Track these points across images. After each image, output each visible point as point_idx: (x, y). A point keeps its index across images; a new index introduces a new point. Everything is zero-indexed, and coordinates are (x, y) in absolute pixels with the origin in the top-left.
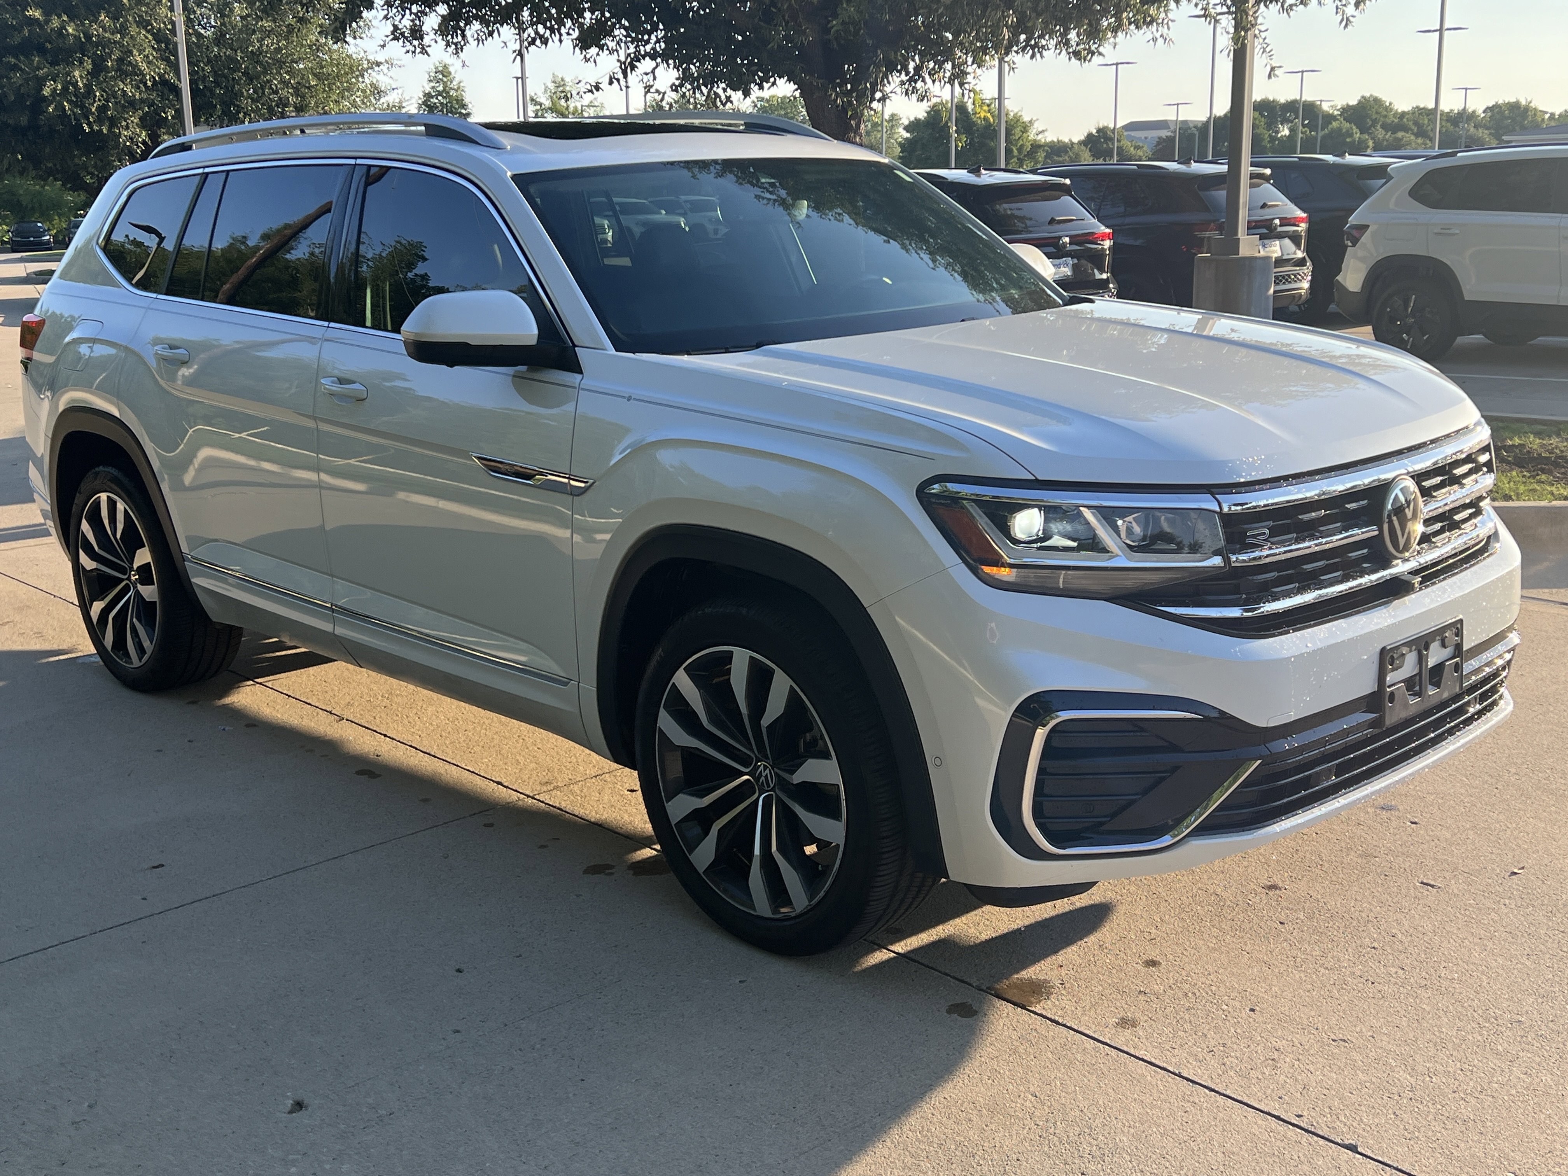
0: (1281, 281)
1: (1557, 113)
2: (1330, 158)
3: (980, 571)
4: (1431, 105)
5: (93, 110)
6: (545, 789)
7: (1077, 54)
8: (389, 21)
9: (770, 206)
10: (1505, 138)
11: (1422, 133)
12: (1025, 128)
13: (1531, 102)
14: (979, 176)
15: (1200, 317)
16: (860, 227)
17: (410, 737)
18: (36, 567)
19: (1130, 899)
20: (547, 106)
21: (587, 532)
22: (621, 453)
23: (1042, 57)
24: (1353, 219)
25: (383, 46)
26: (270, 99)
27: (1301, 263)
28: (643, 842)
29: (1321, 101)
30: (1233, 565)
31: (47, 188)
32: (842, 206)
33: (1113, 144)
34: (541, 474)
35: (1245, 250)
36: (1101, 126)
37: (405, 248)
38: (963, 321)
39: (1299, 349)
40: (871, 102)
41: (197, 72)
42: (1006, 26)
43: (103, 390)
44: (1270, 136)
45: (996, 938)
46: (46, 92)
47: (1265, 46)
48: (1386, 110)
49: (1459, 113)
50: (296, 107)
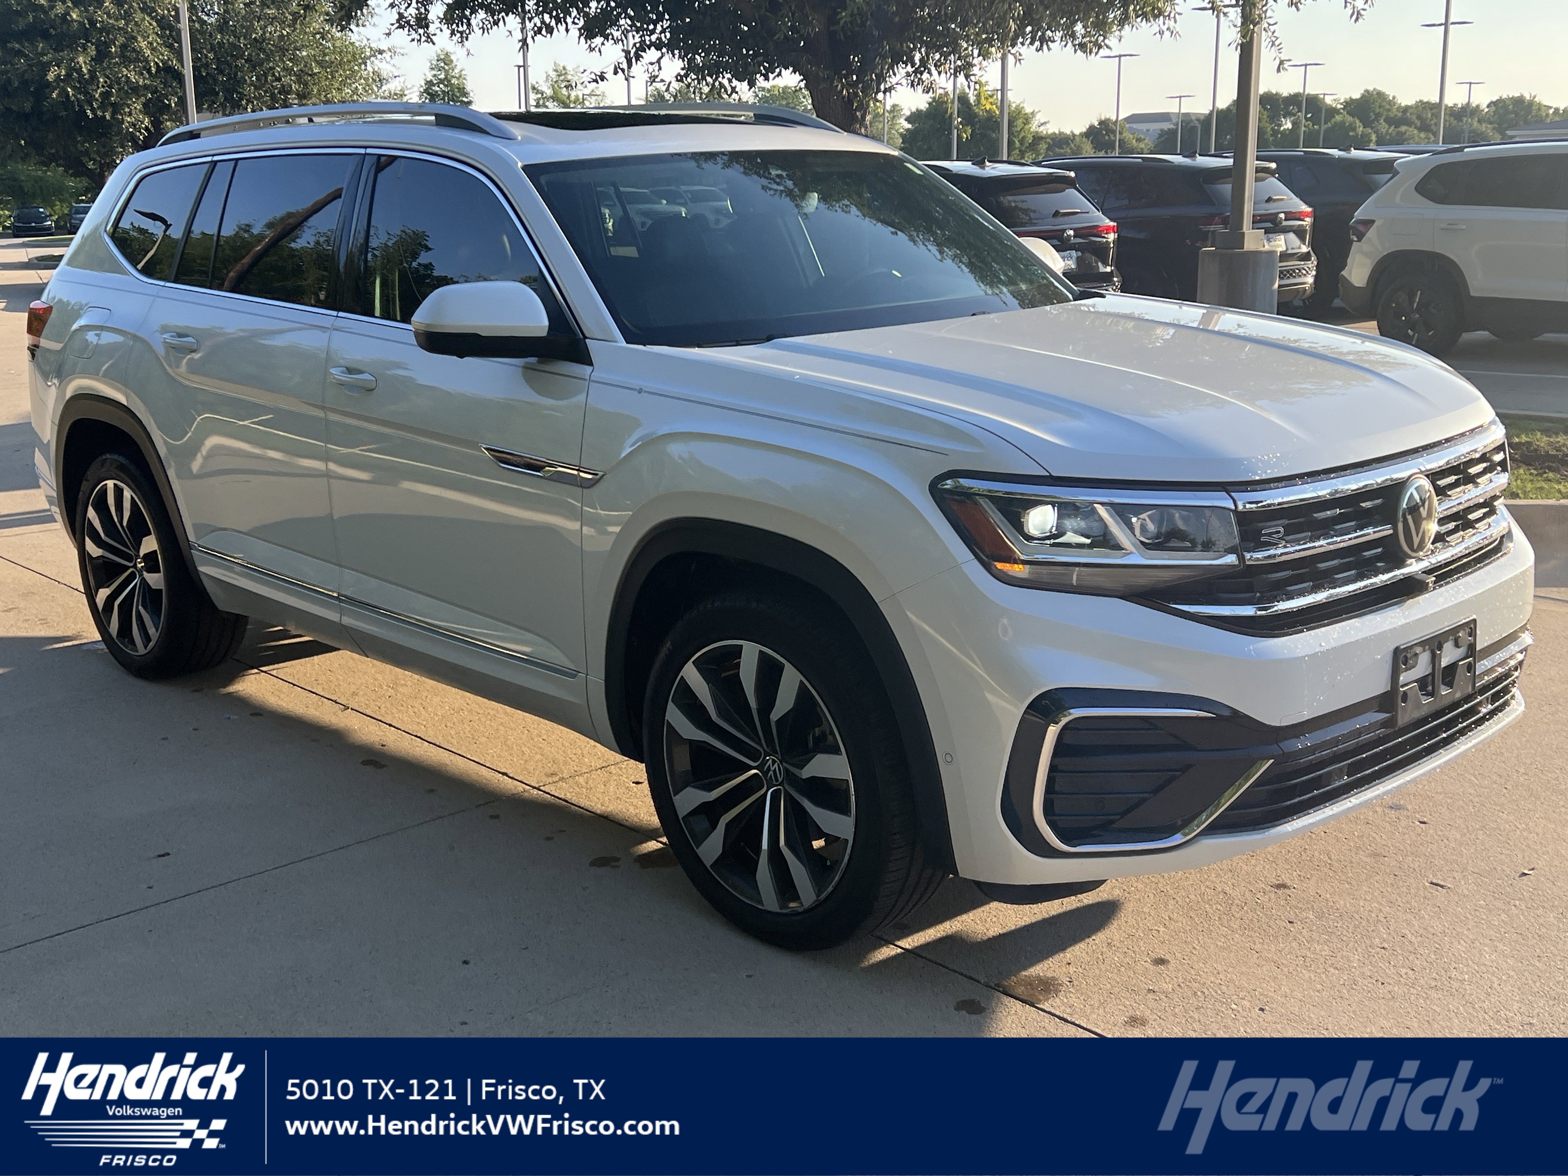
0: (1285, 275)
1: (1562, 108)
2: (1335, 152)
3: (993, 568)
4: (1435, 99)
5: (97, 96)
6: (550, 780)
7: (1082, 47)
8: (394, 9)
9: (777, 197)
10: (1509, 133)
11: (1425, 127)
12: (1027, 120)
13: (1535, 97)
14: (983, 168)
15: (1205, 311)
16: (867, 219)
17: (415, 727)
18: (40, 554)
19: (1138, 897)
20: (549, 94)
21: (599, 524)
22: (631, 446)
23: (1049, 49)
24: (1359, 214)
25: (388, 34)
26: (272, 86)
27: (1306, 257)
28: (650, 834)
29: (1324, 95)
30: (1247, 563)
31: (49, 173)
32: (849, 197)
33: (1115, 136)
34: (551, 466)
35: (1249, 245)
36: (1103, 119)
37: (410, 237)
38: (973, 315)
39: (1307, 345)
40: (876, 93)
41: (200, 59)
42: (1013, 18)
43: (109, 377)
44: (1272, 129)
45: (1004, 934)
46: (51, 77)
47: (1274, 39)
48: (1390, 104)
49: (1462, 108)
50: (298, 95)
